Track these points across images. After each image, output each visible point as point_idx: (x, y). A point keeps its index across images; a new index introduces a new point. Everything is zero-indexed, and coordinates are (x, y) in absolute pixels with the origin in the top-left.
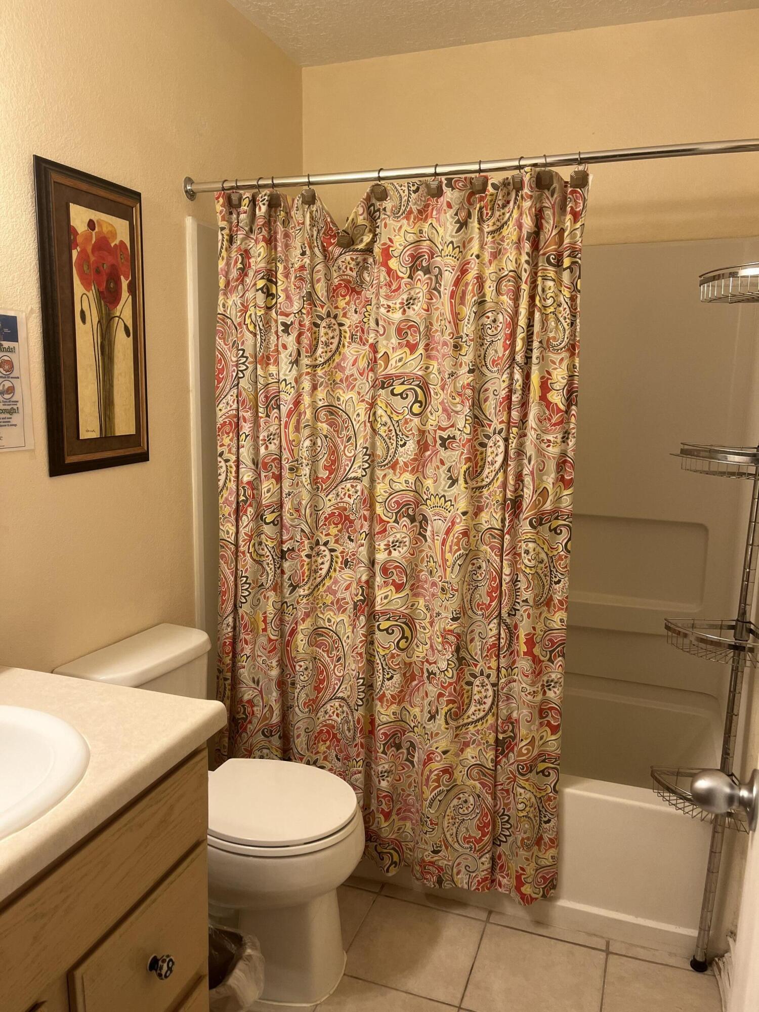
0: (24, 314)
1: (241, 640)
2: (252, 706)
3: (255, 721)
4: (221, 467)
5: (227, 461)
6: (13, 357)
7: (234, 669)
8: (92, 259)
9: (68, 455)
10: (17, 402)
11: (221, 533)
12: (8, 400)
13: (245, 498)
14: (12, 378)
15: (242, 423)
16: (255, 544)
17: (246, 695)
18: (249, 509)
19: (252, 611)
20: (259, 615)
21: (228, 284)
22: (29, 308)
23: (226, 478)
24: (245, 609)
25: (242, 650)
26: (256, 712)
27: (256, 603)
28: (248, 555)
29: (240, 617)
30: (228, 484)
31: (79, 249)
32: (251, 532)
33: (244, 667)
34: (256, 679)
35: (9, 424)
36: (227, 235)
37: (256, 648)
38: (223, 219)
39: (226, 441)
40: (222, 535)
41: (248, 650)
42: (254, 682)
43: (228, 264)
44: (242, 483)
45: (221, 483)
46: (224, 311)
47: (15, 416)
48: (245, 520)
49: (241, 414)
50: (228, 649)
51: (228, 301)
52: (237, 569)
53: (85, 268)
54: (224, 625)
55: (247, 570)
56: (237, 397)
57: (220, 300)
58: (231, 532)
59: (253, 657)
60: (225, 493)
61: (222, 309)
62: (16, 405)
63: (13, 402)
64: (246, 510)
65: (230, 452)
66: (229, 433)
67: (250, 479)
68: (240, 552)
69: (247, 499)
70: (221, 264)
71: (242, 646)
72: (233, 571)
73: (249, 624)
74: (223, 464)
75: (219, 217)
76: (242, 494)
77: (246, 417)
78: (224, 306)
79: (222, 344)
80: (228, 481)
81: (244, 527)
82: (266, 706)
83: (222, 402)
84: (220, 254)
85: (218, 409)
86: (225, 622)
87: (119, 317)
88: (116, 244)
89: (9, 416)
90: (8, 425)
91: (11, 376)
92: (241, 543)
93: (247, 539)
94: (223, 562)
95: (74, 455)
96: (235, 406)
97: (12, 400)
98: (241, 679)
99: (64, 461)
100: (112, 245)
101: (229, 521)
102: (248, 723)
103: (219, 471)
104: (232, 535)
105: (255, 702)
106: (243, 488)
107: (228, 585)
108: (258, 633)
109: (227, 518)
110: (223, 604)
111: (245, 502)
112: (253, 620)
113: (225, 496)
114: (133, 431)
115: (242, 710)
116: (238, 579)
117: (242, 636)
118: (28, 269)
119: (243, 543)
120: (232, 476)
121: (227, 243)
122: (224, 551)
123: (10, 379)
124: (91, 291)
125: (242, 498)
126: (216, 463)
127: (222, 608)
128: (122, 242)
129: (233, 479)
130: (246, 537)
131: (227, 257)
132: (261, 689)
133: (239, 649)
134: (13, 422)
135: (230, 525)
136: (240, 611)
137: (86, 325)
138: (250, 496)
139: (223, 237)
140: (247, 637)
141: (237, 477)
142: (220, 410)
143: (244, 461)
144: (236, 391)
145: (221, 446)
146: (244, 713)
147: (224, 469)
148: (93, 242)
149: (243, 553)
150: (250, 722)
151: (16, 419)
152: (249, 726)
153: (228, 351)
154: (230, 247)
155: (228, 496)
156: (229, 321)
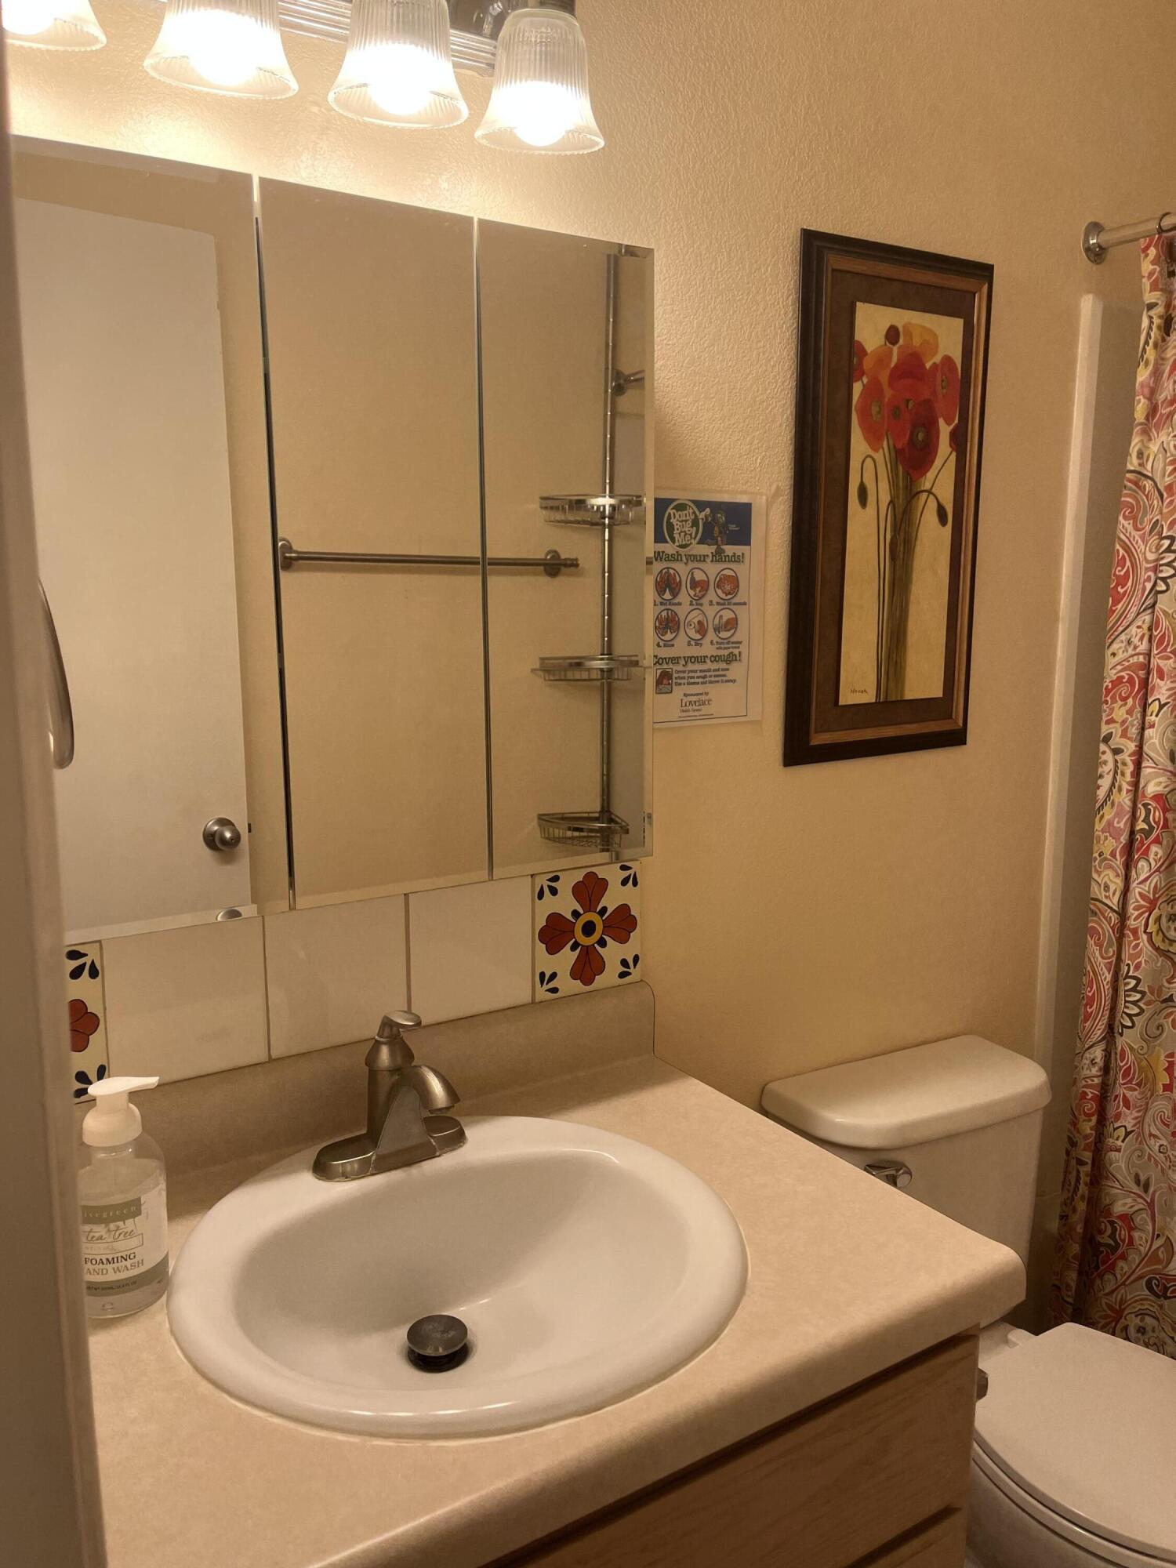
0: (764, 498)
1: (1116, 1096)
2: (1131, 1229)
3: (1134, 1257)
4: (1105, 762)
5: (1117, 751)
6: (740, 570)
7: (1099, 1147)
8: (888, 393)
9: (816, 732)
10: (740, 643)
11: (1094, 887)
12: (725, 641)
13: (1146, 827)
14: (735, 604)
15: (1154, 679)
16: (1160, 917)
17: (1120, 1203)
18: (1154, 848)
19: (1145, 1045)
20: (1159, 1057)
21: (1152, 411)
22: (774, 487)
23: (1113, 785)
24: (1128, 1040)
25: (1118, 1116)
26: (1137, 1242)
27: (1154, 1031)
28: (1145, 937)
29: (1118, 1052)
30: (1115, 796)
31: (865, 379)
32: (1154, 893)
33: (1119, 1150)
34: (1143, 1178)
35: (724, 678)
36: (1160, 317)
37: (1148, 1119)
38: (1154, 287)
39: (1120, 713)
40: (1096, 891)
41: (1129, 1119)
42: (1138, 1182)
43: (1157, 373)
44: (1144, 796)
45: (1101, 793)
46: (1141, 465)
47: (734, 665)
48: (1143, 868)
49: (1155, 662)
50: (1091, 1106)
51: (1151, 446)
52: (1119, 959)
53: (875, 409)
54: (1085, 1061)
55: (1137, 967)
56: (1150, 629)
57: (1133, 444)
58: (1112, 887)
59: (1139, 1135)
60: (1108, 813)
61: (1135, 461)
62: (738, 647)
63: (732, 643)
64: (1148, 848)
65: (1124, 735)
66: (1127, 698)
67: (1160, 789)
68: (1130, 930)
69: (1151, 828)
70: (1143, 375)
71: (1118, 1107)
72: (1110, 963)
73: (1135, 1070)
74: (1108, 757)
75: (1147, 284)
76: (1142, 818)
77: (1165, 669)
78: (1140, 454)
79: (1130, 528)
80: (1115, 791)
81: (1140, 883)
82: (1158, 1236)
83: (1118, 640)
84: (1142, 356)
85: (1108, 652)
86: (1087, 1055)
87: (930, 492)
88: (935, 363)
89: (723, 665)
90: (722, 681)
91: (734, 601)
92: (1132, 912)
93: (1144, 906)
94: (1092, 942)
95: (825, 731)
96: (1143, 647)
97: (732, 640)
98: (1111, 1169)
99: (808, 741)
100: (928, 365)
101: (1111, 867)
102: (1118, 1258)
103: (1100, 770)
104: (1114, 894)
105: (1138, 1220)
106: (1145, 805)
107: (1098, 988)
108: (1153, 1091)
109: (1106, 859)
110: (1086, 1020)
111: (1147, 833)
112: (1144, 1063)
113: (1107, 817)
114: (937, 692)
115: (1109, 1231)
116: (1121, 978)
117: (1120, 1090)
118: (778, 423)
119: (1137, 913)
120: (1125, 782)
121: (1158, 333)
122: (1096, 922)
123: (731, 607)
124: (881, 451)
125: (1141, 825)
126: (1096, 754)
127: (1084, 1027)
128: (948, 360)
129: (1125, 787)
130: (1142, 903)
131: (1156, 360)
132: (1153, 1200)
133: (1111, 1113)
134: (730, 675)
135: (1112, 875)
136: (1120, 1042)
137: (867, 508)
138: (1158, 824)
139: (1151, 322)
140: (1129, 1094)
141: (1136, 784)
142: (1114, 654)
143: (1152, 754)
144: (1148, 618)
145: (1108, 722)
146: (1112, 1236)
147: (1110, 765)
148: (893, 365)
149: (1135, 932)
150: (1123, 1257)
151: (736, 670)
152: (1121, 1264)
153: (1140, 541)
154: (1164, 340)
155: (1113, 819)
156: (1148, 484)
